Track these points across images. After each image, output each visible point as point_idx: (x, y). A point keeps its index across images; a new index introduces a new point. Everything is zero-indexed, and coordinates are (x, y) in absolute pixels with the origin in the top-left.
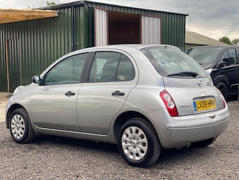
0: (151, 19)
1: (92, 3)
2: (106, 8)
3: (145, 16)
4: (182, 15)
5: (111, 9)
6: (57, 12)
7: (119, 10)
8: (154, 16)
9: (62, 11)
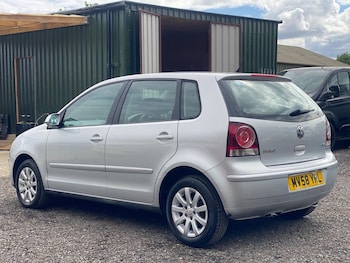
1: (136, 5)
2: (159, 12)
3: (216, 24)
4: (273, 22)
5: (165, 13)
6: (86, 17)
7: (177, 15)
8: (231, 24)
9: (94, 16)
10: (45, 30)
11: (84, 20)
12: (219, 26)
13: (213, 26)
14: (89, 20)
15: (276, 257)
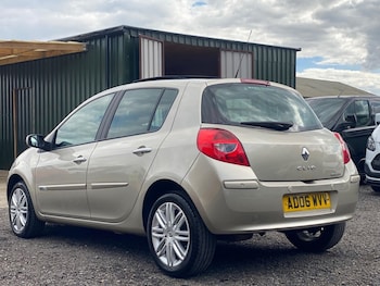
0: (236, 55)
1: (137, 30)
2: (162, 38)
3: (226, 51)
4: (290, 49)
5: (169, 39)
6: (84, 44)
7: (182, 42)
8: (242, 51)
9: (93, 43)
10: (44, 59)
11: (83, 47)
12: (229, 54)
13: (223, 53)
14: (88, 46)
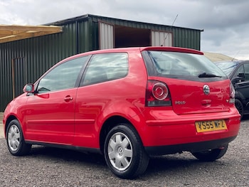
0: (162, 34)
1: (96, 17)
2: (113, 23)
3: (155, 31)
4: (197, 31)
6: (61, 27)
7: (126, 25)
8: (165, 32)
9: (67, 26)
11: (60, 29)
12: (157, 33)
13: (153, 33)
14: (63, 29)
15: (185, 185)
